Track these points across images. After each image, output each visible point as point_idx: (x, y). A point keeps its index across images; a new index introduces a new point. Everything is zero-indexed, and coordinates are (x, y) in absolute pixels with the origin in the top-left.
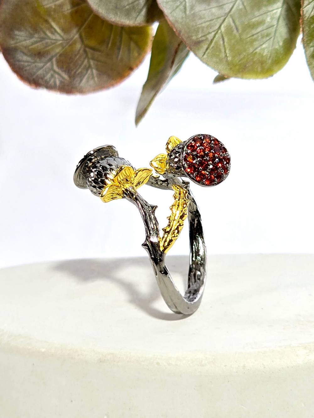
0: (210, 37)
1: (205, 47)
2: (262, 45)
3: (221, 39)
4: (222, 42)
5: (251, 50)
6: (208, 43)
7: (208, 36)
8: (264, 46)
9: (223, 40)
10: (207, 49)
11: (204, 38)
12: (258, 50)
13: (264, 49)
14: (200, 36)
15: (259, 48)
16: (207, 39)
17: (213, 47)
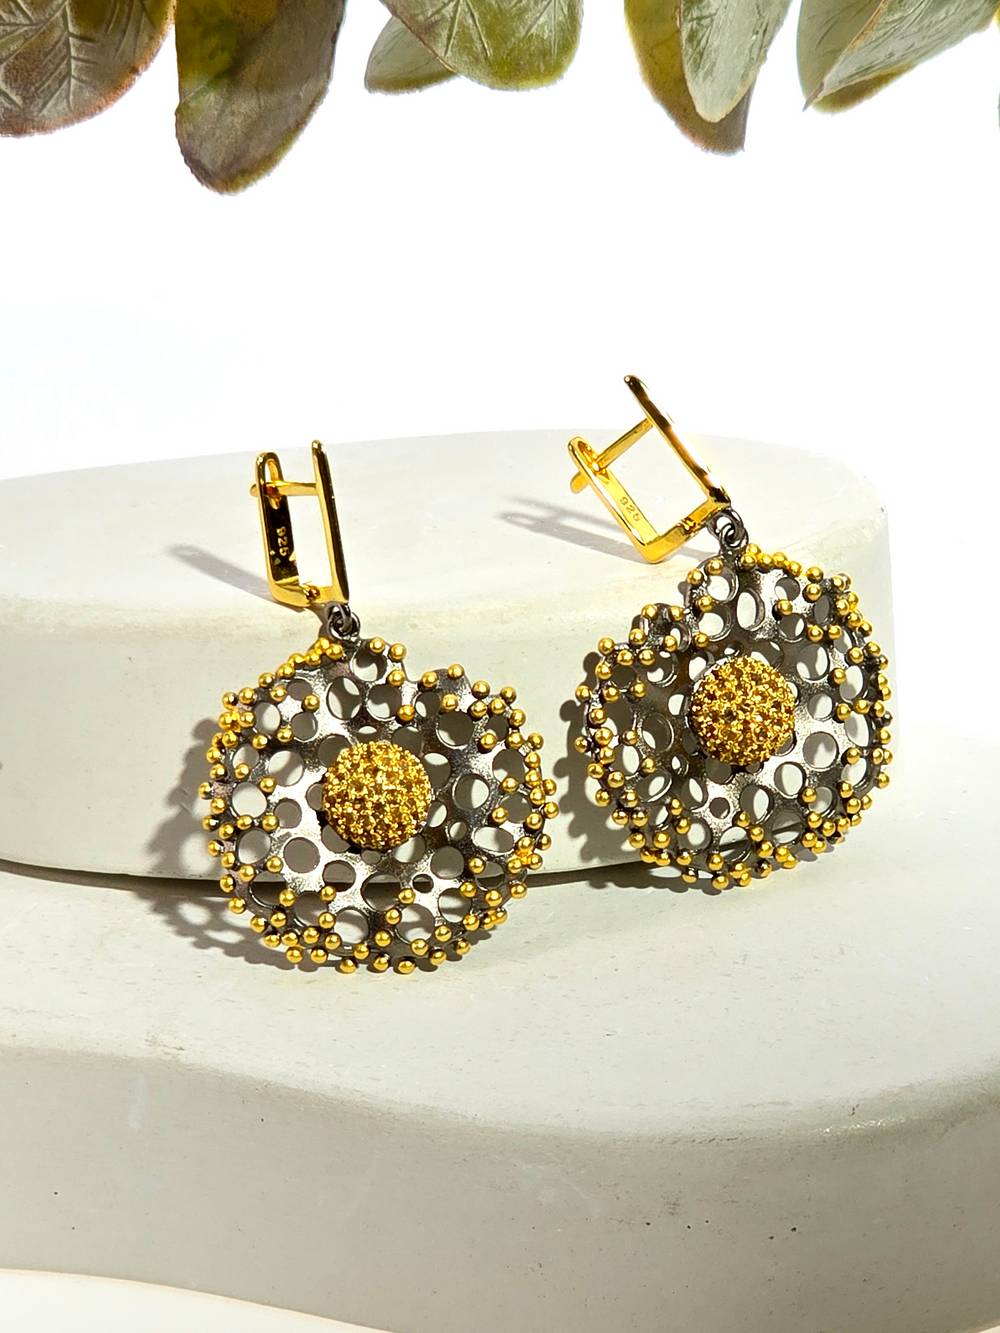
0: (448, 11)
1: (445, 33)
2: (538, 18)
3: (469, 14)
4: (470, 21)
5: (523, 31)
6: (448, 25)
7: (444, 11)
8: (542, 20)
9: (472, 15)
10: (449, 38)
11: (437, 17)
12: (533, 31)
13: (542, 26)
14: (430, 13)
15: (536, 26)
16: (443, 18)
17: (458, 32)
